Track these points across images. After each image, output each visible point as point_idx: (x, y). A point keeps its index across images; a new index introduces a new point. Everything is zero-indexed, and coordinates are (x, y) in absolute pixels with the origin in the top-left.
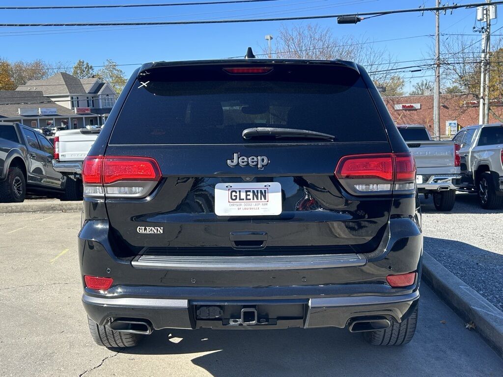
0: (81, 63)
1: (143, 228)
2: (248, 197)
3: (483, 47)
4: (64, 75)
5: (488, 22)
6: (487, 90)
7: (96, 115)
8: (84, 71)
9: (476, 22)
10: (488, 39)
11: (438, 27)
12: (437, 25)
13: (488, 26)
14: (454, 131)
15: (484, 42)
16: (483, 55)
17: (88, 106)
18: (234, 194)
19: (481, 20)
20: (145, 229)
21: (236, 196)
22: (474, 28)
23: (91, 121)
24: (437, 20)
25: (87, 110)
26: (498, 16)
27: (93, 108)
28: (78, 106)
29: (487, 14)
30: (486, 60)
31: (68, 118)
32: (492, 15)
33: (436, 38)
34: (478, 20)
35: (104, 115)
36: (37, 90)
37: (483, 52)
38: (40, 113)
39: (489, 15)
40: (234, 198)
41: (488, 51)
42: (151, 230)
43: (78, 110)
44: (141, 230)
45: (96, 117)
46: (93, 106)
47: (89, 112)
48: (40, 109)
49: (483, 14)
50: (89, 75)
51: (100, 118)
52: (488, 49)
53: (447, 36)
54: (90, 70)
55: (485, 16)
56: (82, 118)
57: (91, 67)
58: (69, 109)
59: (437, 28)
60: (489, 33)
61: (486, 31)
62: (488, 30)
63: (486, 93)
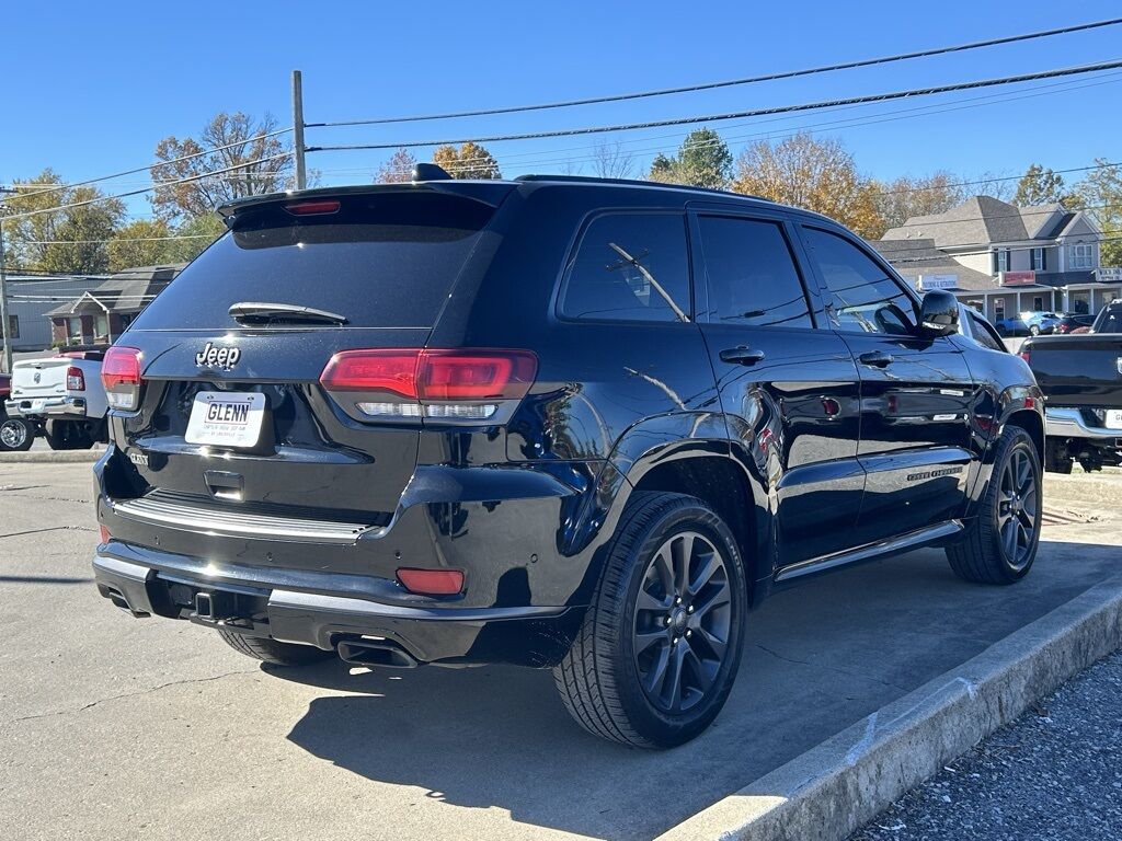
0: (1034, 173)
2: (228, 416)
4: (985, 202)
7: (1048, 288)
8: (1041, 190)
17: (1033, 268)
18: (214, 408)
21: (215, 413)
23: (1038, 301)
25: (1028, 277)
27: (1044, 272)
28: (1009, 269)
31: (981, 297)
35: (1066, 288)
36: (922, 238)
38: (920, 286)
40: (212, 415)
43: (1006, 278)
45: (1049, 293)
46: (1044, 268)
47: (1032, 281)
48: (920, 277)
50: (1053, 197)
51: (1059, 294)
54: (1056, 186)
56: (1016, 294)
57: (1059, 179)
58: (986, 277)
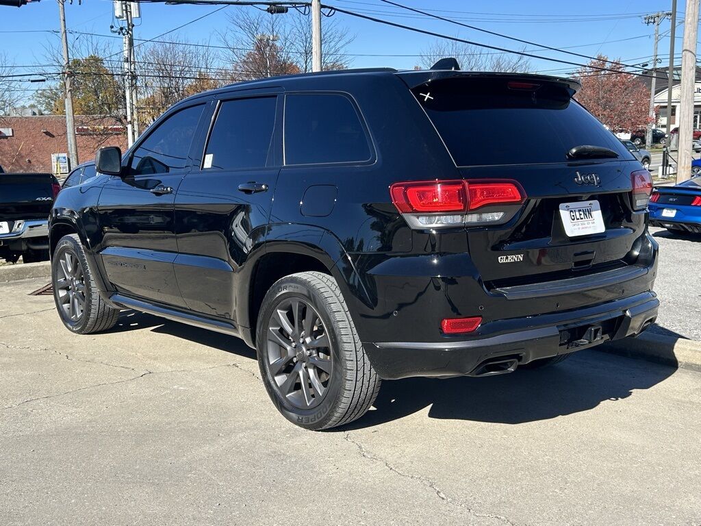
1: (505, 257)
3: (126, 54)
5: (130, 22)
6: (135, 112)
9: (113, 19)
10: (131, 44)
11: (64, 20)
12: (62, 17)
13: (130, 27)
14: (63, 168)
15: (126, 47)
16: (126, 65)
19: (120, 17)
20: (507, 258)
22: (112, 27)
24: (61, 10)
26: (142, 15)
29: (126, 10)
30: (131, 72)
32: (135, 14)
33: (62, 34)
34: (117, 17)
37: (127, 60)
39: (131, 12)
41: (132, 60)
42: (512, 258)
44: (502, 260)
49: (123, 10)
52: (132, 57)
53: (77, 35)
55: (124, 12)
59: (62, 22)
60: (132, 36)
61: (128, 33)
62: (130, 32)
63: (135, 117)
